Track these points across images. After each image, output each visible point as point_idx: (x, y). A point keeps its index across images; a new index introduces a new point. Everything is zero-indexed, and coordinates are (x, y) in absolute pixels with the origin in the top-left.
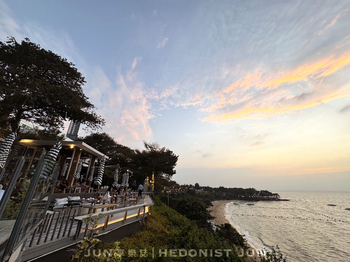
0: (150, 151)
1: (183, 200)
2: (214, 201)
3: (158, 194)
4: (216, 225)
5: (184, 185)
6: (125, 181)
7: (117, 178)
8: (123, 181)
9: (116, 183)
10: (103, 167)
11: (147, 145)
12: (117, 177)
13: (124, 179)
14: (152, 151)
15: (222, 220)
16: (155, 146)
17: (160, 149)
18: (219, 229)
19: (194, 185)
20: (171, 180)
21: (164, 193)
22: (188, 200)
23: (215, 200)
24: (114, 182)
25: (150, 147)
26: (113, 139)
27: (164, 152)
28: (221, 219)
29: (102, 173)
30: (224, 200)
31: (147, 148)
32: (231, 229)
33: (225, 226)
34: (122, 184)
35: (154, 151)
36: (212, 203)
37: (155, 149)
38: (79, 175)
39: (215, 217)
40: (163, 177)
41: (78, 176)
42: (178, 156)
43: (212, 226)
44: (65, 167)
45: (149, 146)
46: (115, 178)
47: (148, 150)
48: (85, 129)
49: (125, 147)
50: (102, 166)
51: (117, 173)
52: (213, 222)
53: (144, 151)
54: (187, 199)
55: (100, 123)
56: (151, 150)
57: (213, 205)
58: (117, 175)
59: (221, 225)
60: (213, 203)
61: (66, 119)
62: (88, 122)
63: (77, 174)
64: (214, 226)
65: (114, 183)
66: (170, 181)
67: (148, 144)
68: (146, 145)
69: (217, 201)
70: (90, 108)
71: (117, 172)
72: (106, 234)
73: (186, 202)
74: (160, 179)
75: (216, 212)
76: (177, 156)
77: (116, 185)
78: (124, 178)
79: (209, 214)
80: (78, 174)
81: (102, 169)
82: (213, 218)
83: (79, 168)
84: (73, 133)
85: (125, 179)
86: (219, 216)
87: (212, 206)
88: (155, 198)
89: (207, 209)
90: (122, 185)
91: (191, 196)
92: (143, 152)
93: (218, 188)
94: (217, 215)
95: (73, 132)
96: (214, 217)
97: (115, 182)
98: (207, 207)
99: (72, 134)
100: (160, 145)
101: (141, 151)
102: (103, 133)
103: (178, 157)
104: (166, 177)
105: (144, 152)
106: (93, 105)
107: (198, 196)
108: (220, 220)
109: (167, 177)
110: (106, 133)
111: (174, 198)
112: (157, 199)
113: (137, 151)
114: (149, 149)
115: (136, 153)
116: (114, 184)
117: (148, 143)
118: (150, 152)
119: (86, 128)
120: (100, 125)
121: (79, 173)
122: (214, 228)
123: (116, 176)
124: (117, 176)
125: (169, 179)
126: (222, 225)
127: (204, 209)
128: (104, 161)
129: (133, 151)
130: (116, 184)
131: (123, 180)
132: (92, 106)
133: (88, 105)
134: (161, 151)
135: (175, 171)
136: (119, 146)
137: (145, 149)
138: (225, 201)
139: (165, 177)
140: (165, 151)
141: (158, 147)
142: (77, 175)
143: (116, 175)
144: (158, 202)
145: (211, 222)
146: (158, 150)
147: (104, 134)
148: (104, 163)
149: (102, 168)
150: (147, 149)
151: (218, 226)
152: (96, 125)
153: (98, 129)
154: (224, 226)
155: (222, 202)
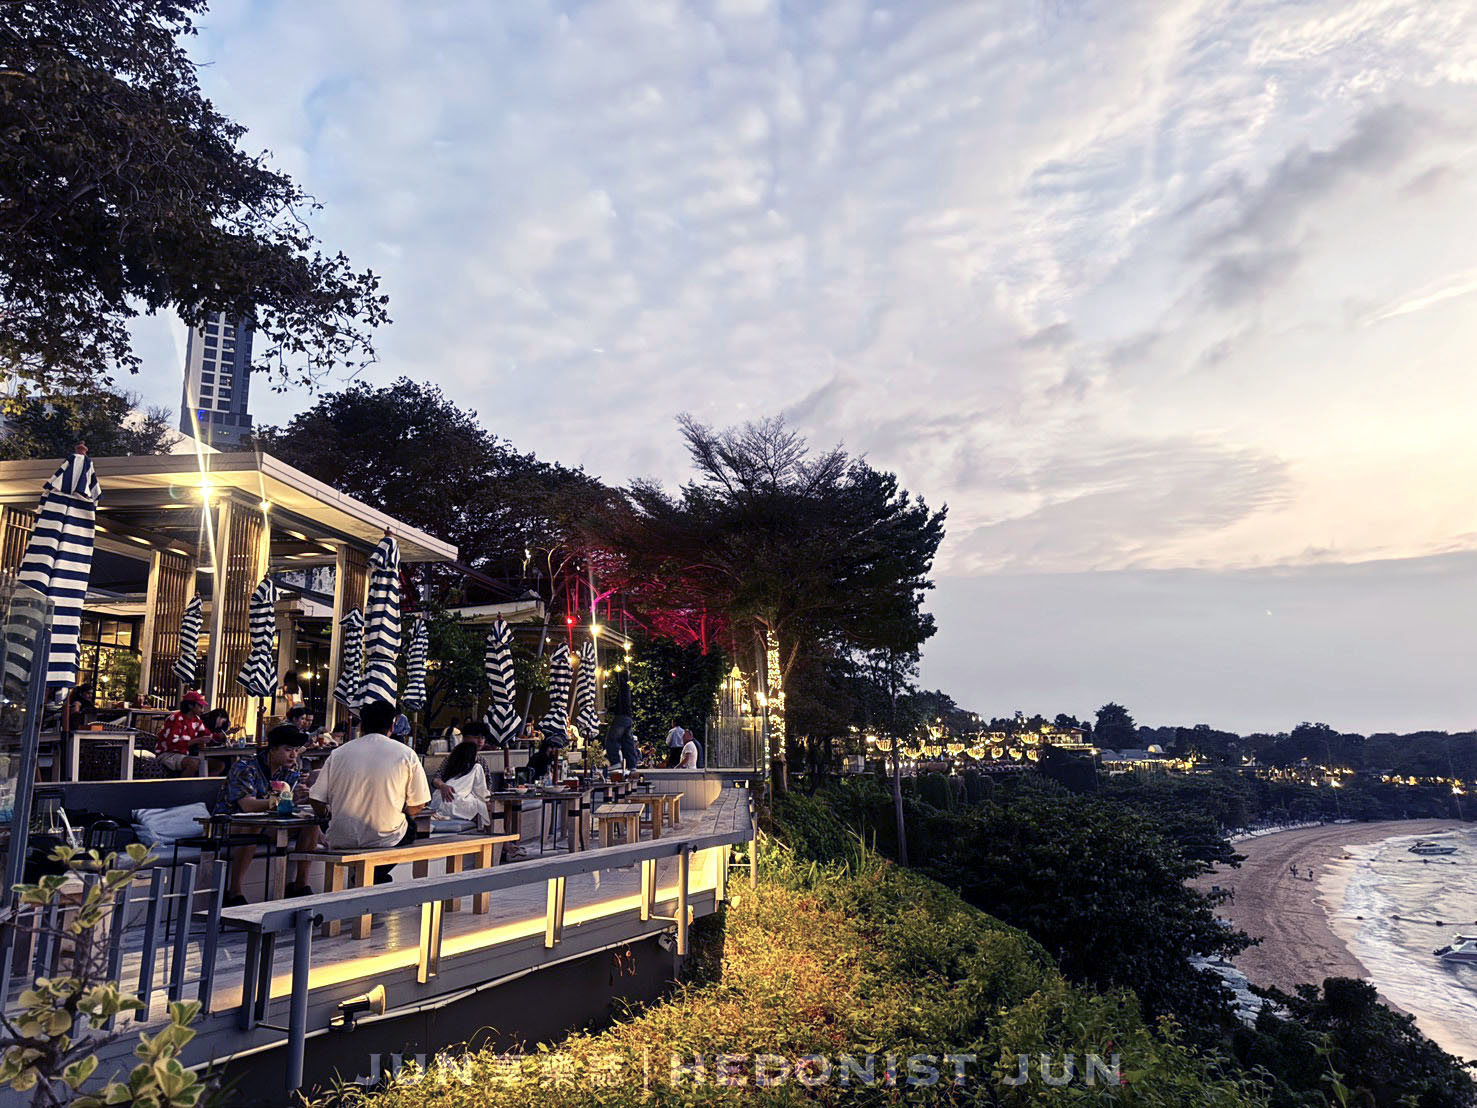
0: (738, 487)
1: (1006, 817)
2: (1246, 828)
3: (827, 781)
4: (1254, 989)
5: (1012, 717)
6: (565, 697)
7: (506, 676)
8: (554, 700)
9: (504, 713)
10: (390, 609)
11: (714, 449)
12: (507, 669)
13: (560, 684)
14: (750, 489)
15: (1307, 954)
16: (771, 452)
17: (807, 466)
18: (1282, 1014)
19: (1094, 721)
20: (911, 689)
21: (868, 777)
22: (1043, 818)
23: (1262, 824)
24: (494, 703)
25: (731, 462)
26: (473, 420)
27: (837, 492)
28: (1300, 948)
29: (391, 647)
30: (1331, 821)
31: (713, 467)
32: (1376, 1015)
33: (1327, 994)
34: (549, 716)
35: (764, 485)
36: (1236, 840)
37: (772, 471)
38: (268, 670)
39: (1251, 936)
40: (852, 667)
41: (262, 674)
42: (945, 510)
43: (1233, 996)
44: (189, 625)
45: (725, 456)
46: (493, 676)
47: (721, 486)
48: (262, 368)
49: (563, 470)
50: (387, 600)
51: (505, 647)
52: (1236, 971)
53: (696, 490)
54: (1036, 814)
55: (353, 305)
56: (743, 481)
57: (1242, 859)
58: (505, 659)
59: (1297, 987)
60: (1240, 842)
61: (130, 300)
62: (271, 308)
63: (256, 662)
64: (1244, 996)
65: (490, 708)
66: (903, 692)
67: (720, 440)
68: (704, 450)
69: (1276, 829)
70: (269, 207)
71: (504, 639)
72: (442, 1008)
73: (1025, 836)
74: (833, 682)
75: (1259, 901)
76: (934, 509)
77: (507, 722)
78: (562, 680)
79: (1207, 917)
80: (261, 660)
81: (387, 622)
82: (1236, 943)
83: (263, 625)
84: (221, 405)
85: (565, 684)
86: (1283, 929)
87: (1235, 861)
88: (798, 803)
89: (1189, 883)
90: (553, 723)
91: (1072, 797)
92: (687, 497)
93: (1281, 734)
94: (1271, 921)
95: (215, 398)
96: (1243, 934)
97: (499, 703)
98: (1192, 872)
99: (214, 408)
100: (802, 442)
101: (674, 493)
102: (396, 388)
103: (940, 517)
104: (875, 669)
105: (695, 495)
106: (284, 182)
107: (1120, 797)
108: (1297, 955)
109: (882, 664)
110: (418, 381)
111: (939, 808)
112: (813, 811)
113: (650, 497)
114: (729, 472)
115: (640, 508)
116: (495, 718)
117: (717, 429)
118: (734, 496)
119: (270, 356)
120: (357, 323)
121: (265, 658)
122: (1247, 1007)
123: (499, 663)
124: (503, 667)
125: (896, 678)
126: (1308, 991)
127: (1166, 886)
128: (392, 565)
129: (616, 494)
130: (503, 719)
131: (556, 691)
132: (281, 190)
133: (255, 185)
134: (817, 481)
135: (930, 618)
136: (524, 470)
137: (701, 478)
138: (1343, 826)
139: (868, 668)
140: (843, 481)
141: (788, 455)
142: (258, 669)
143: (499, 657)
144: (818, 828)
145: (1226, 972)
146: (790, 478)
147: (407, 390)
148: (396, 583)
149: (384, 614)
150: (712, 478)
151: (1273, 993)
152: (331, 331)
153: (350, 357)
154: (1320, 996)
155: (1315, 834)
